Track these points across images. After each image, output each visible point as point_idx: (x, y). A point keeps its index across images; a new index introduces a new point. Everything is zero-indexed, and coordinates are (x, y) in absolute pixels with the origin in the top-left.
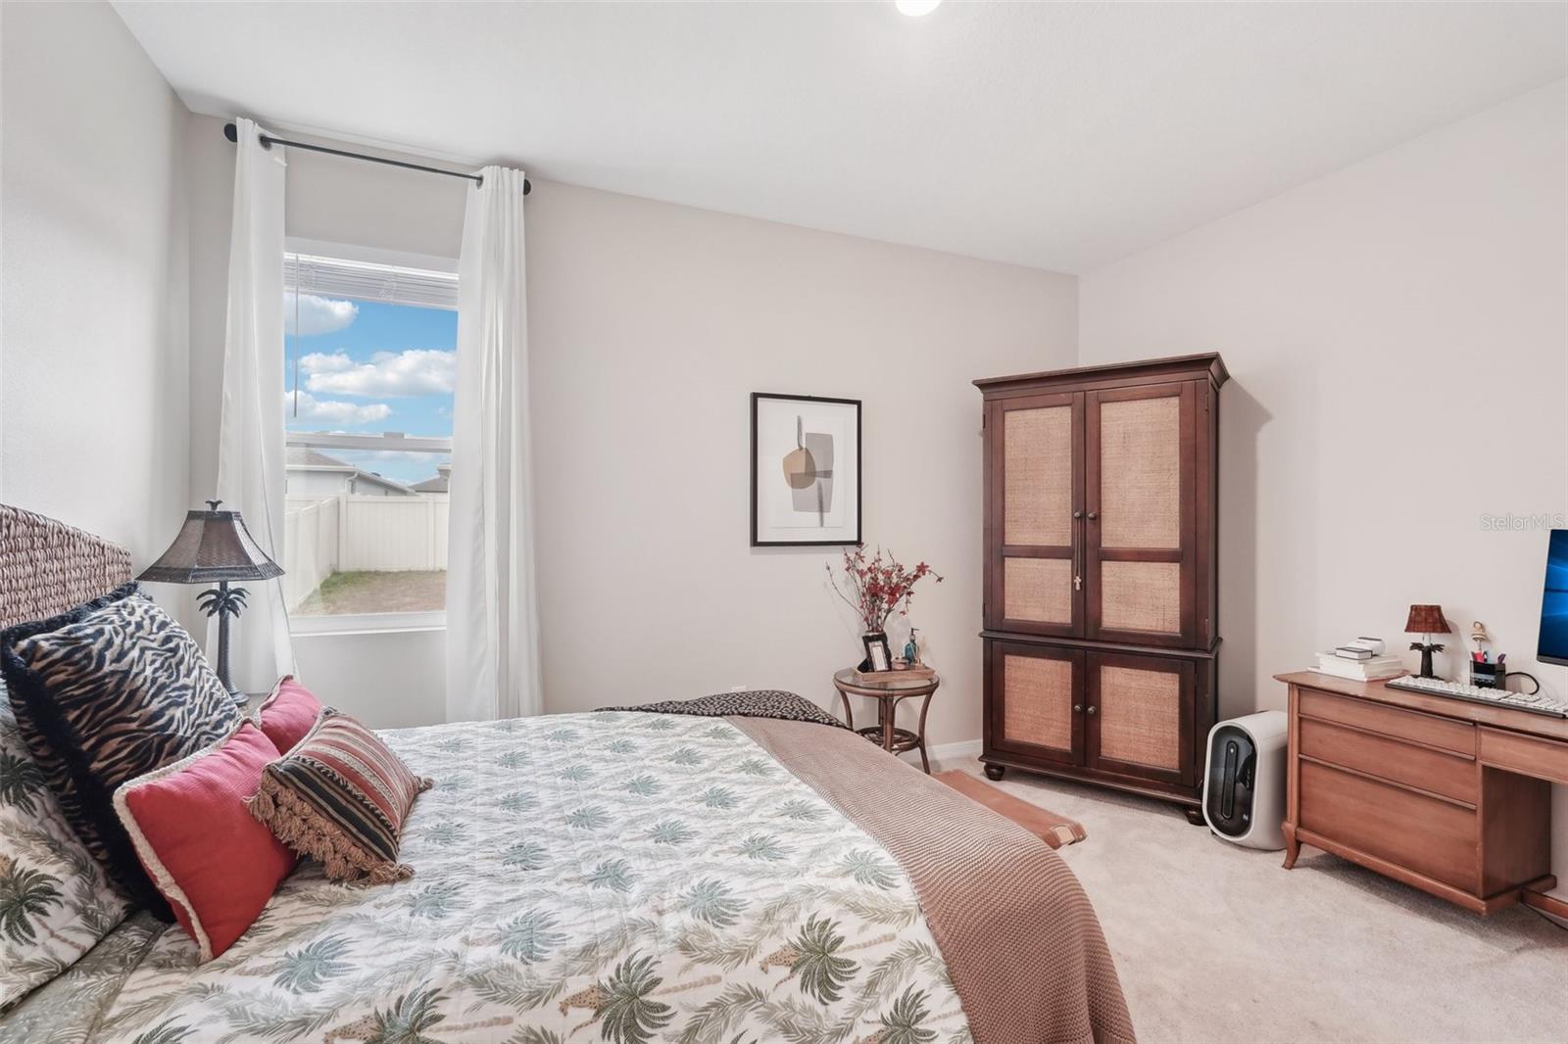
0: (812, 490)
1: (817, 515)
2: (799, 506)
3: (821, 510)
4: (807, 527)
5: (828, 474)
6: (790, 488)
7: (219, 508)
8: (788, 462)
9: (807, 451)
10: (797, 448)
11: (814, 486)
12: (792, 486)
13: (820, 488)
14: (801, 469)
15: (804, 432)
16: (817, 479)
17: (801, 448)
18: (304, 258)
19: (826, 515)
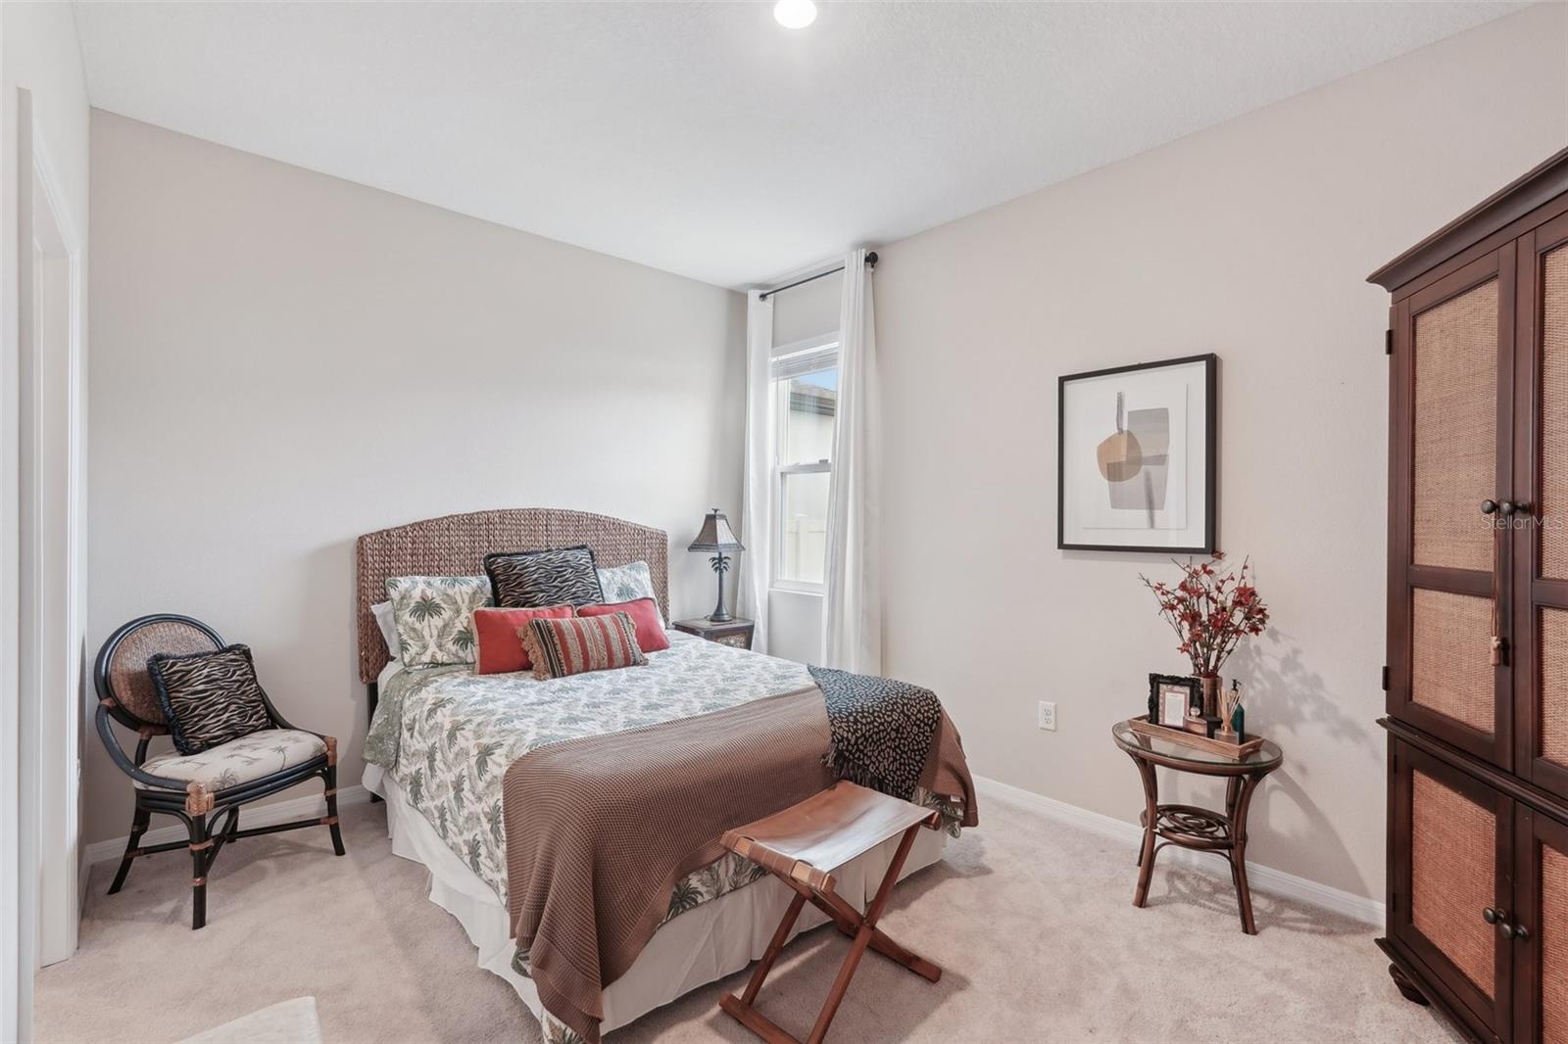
0: (1134, 484)
1: (1144, 513)
2: (1117, 503)
3: (1151, 506)
4: (1131, 527)
5: (1161, 460)
6: (1107, 481)
7: (718, 513)
8: (1106, 448)
9: (1129, 434)
10: (1117, 431)
11: (1141, 475)
12: (1109, 480)
13: (1148, 479)
14: (1122, 455)
15: (1128, 408)
16: (1143, 467)
17: (1121, 431)
18: (780, 358)
19: (1157, 513)
